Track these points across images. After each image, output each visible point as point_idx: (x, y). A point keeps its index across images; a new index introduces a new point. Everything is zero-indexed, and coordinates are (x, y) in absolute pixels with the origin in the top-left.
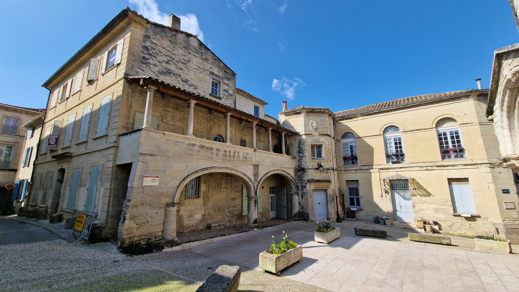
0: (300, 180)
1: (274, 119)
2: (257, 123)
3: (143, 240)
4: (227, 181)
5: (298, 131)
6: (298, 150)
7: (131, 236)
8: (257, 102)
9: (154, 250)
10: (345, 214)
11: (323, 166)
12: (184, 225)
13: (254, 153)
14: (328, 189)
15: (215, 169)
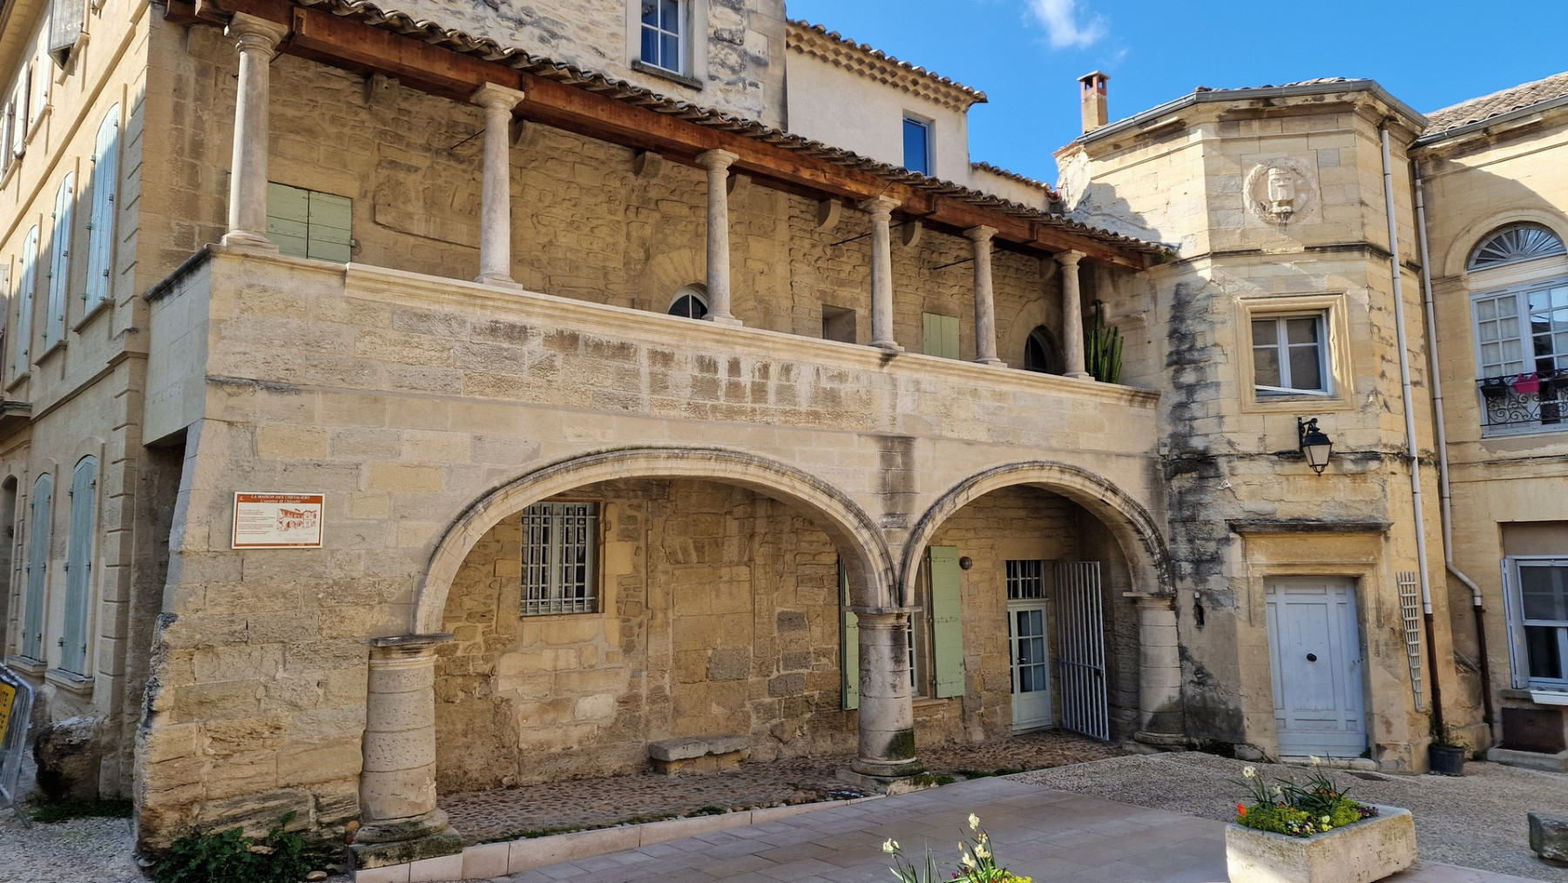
0: (1185, 521)
1: (1027, 183)
2: (899, 203)
3: (253, 821)
4: (753, 528)
5: (1167, 238)
6: (1167, 348)
7: (185, 795)
8: (917, 94)
9: (313, 870)
10: (1491, 727)
11: (1331, 438)
12: (523, 746)
13: (886, 369)
14: (1368, 573)
15: (648, 457)
